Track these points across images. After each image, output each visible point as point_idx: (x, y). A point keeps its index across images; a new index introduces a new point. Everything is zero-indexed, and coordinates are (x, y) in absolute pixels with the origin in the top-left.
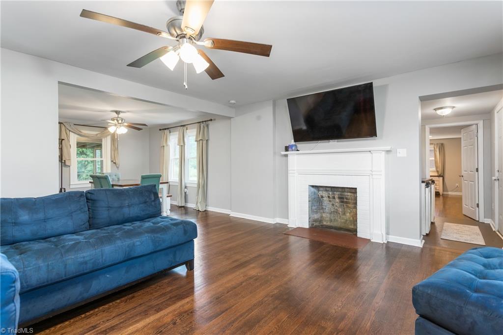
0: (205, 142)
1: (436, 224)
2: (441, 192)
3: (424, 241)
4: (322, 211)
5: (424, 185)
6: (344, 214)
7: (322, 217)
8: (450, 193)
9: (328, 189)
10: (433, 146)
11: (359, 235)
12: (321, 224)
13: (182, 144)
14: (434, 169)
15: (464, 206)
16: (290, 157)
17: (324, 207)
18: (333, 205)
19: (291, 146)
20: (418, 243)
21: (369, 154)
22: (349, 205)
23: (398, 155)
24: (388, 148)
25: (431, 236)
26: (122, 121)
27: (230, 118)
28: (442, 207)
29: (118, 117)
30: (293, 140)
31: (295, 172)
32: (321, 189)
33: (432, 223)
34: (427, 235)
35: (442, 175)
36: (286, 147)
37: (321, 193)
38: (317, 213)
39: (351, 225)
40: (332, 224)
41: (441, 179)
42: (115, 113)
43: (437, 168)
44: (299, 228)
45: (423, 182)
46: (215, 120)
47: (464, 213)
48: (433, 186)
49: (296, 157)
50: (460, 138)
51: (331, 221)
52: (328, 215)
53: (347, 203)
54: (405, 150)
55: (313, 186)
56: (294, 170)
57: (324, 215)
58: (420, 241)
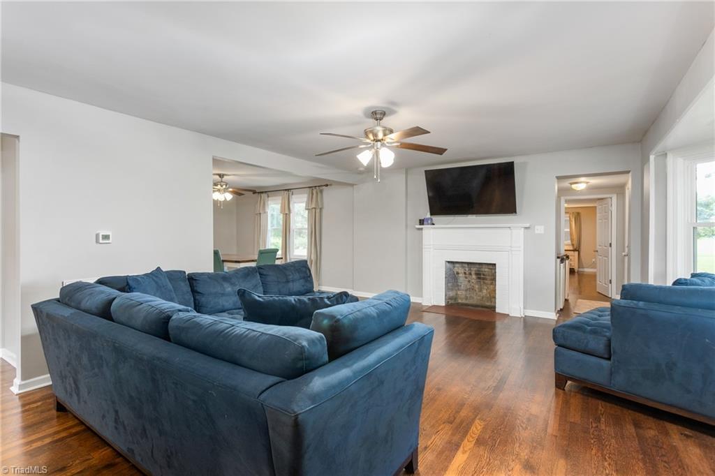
0: (318, 211)
1: (570, 301)
2: (576, 269)
3: (558, 315)
4: (456, 288)
5: (559, 260)
6: (481, 291)
7: (457, 294)
8: (586, 270)
9: (464, 265)
10: (568, 215)
11: (498, 310)
12: (456, 302)
13: (287, 212)
14: (569, 242)
15: (598, 282)
16: (424, 232)
17: (460, 284)
18: (469, 281)
19: (428, 219)
20: (553, 316)
21: (508, 230)
22: (486, 282)
23: (536, 232)
24: (528, 225)
25: (564, 311)
26: (226, 185)
27: (352, 185)
28: (577, 284)
29: (222, 182)
30: (429, 214)
31: (431, 246)
32: (457, 265)
33: (566, 300)
34: (561, 310)
35: (577, 249)
36: (420, 220)
37: (456, 270)
38: (452, 290)
39: (488, 302)
40: (467, 302)
41: (576, 253)
42: (218, 177)
43: (572, 240)
44: (434, 306)
45: (558, 258)
46: (331, 185)
47: (598, 290)
48: (567, 262)
49: (432, 231)
50: (596, 207)
51: (466, 298)
52: (464, 293)
53: (484, 279)
54: (543, 227)
55: (449, 262)
56: (430, 245)
57: (459, 293)
58: (555, 314)
